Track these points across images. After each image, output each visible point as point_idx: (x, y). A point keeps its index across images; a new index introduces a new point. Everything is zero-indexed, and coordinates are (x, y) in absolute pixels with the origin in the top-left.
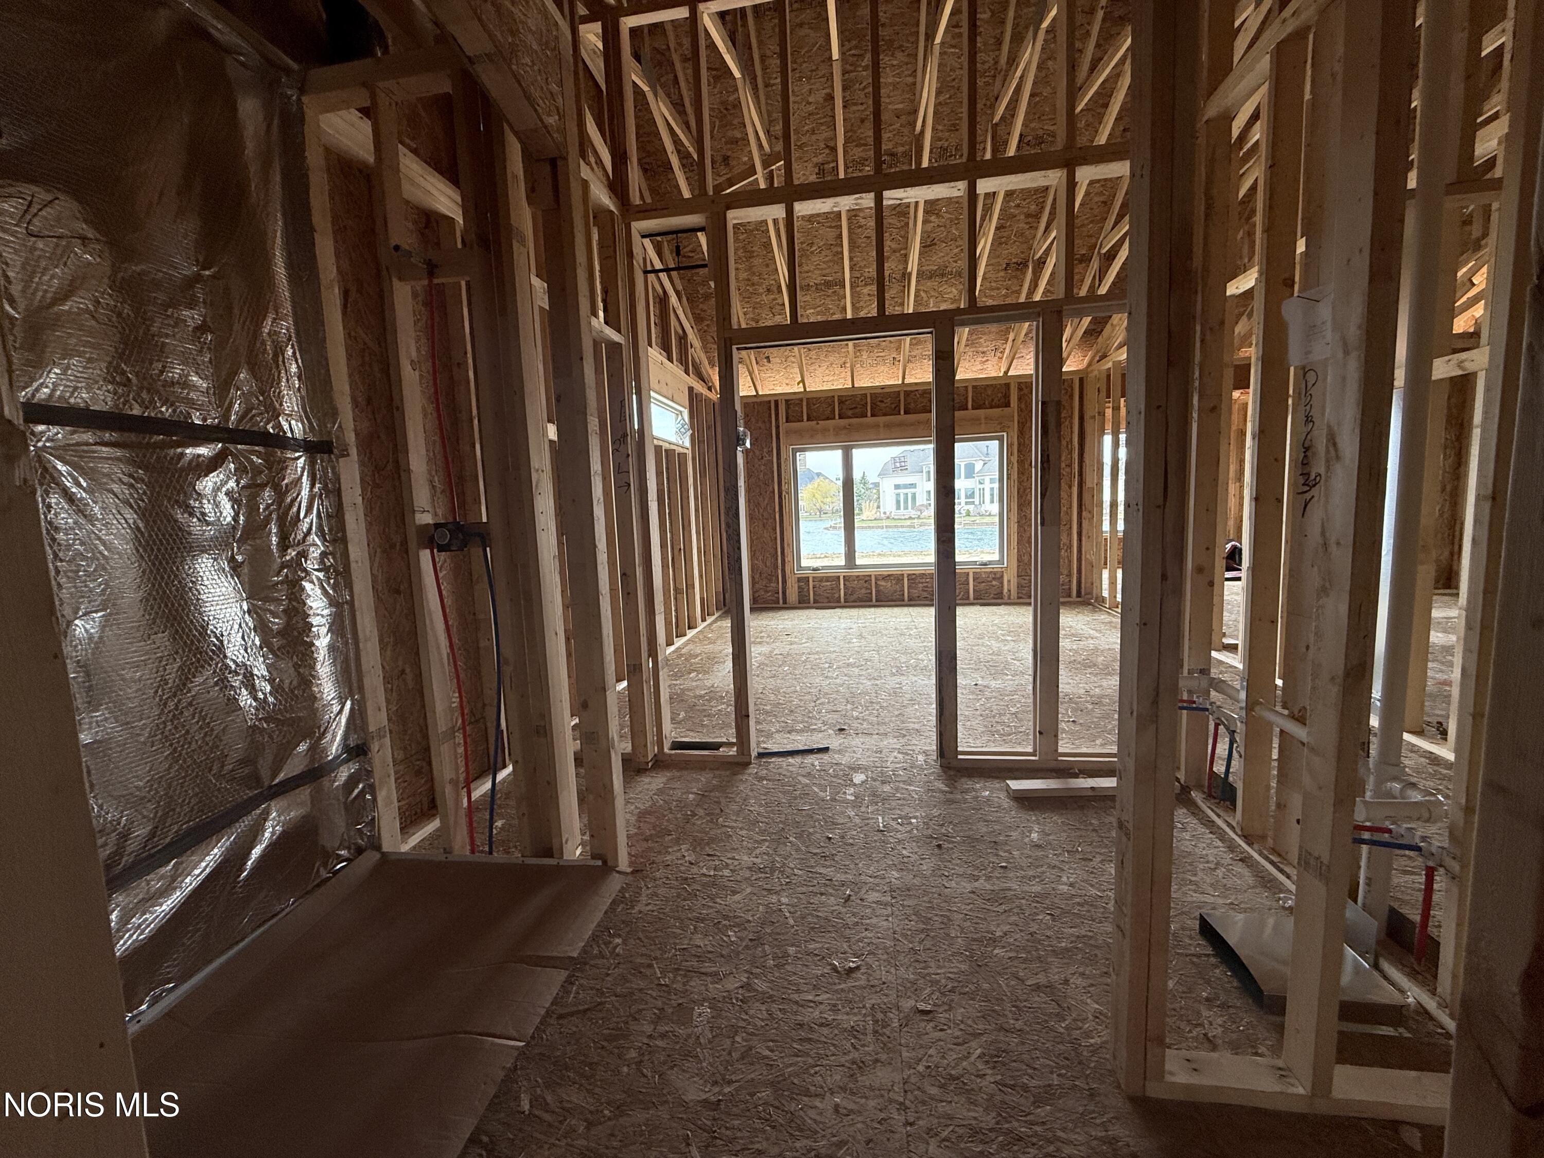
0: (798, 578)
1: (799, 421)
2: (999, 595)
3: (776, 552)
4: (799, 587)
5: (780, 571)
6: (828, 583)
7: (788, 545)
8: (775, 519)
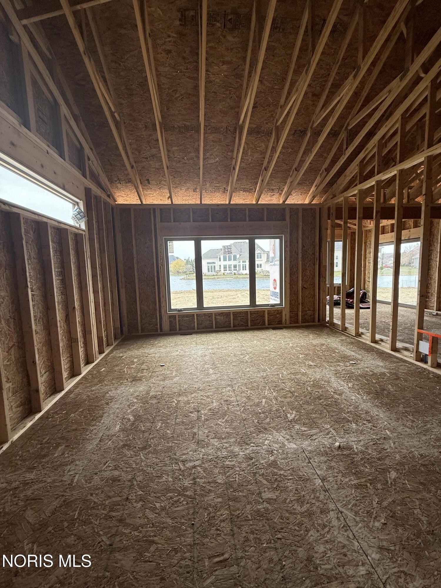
0: (169, 316)
1: (168, 222)
2: (280, 322)
3: (156, 301)
4: (170, 321)
5: (158, 313)
6: (187, 318)
7: (163, 296)
8: (154, 281)
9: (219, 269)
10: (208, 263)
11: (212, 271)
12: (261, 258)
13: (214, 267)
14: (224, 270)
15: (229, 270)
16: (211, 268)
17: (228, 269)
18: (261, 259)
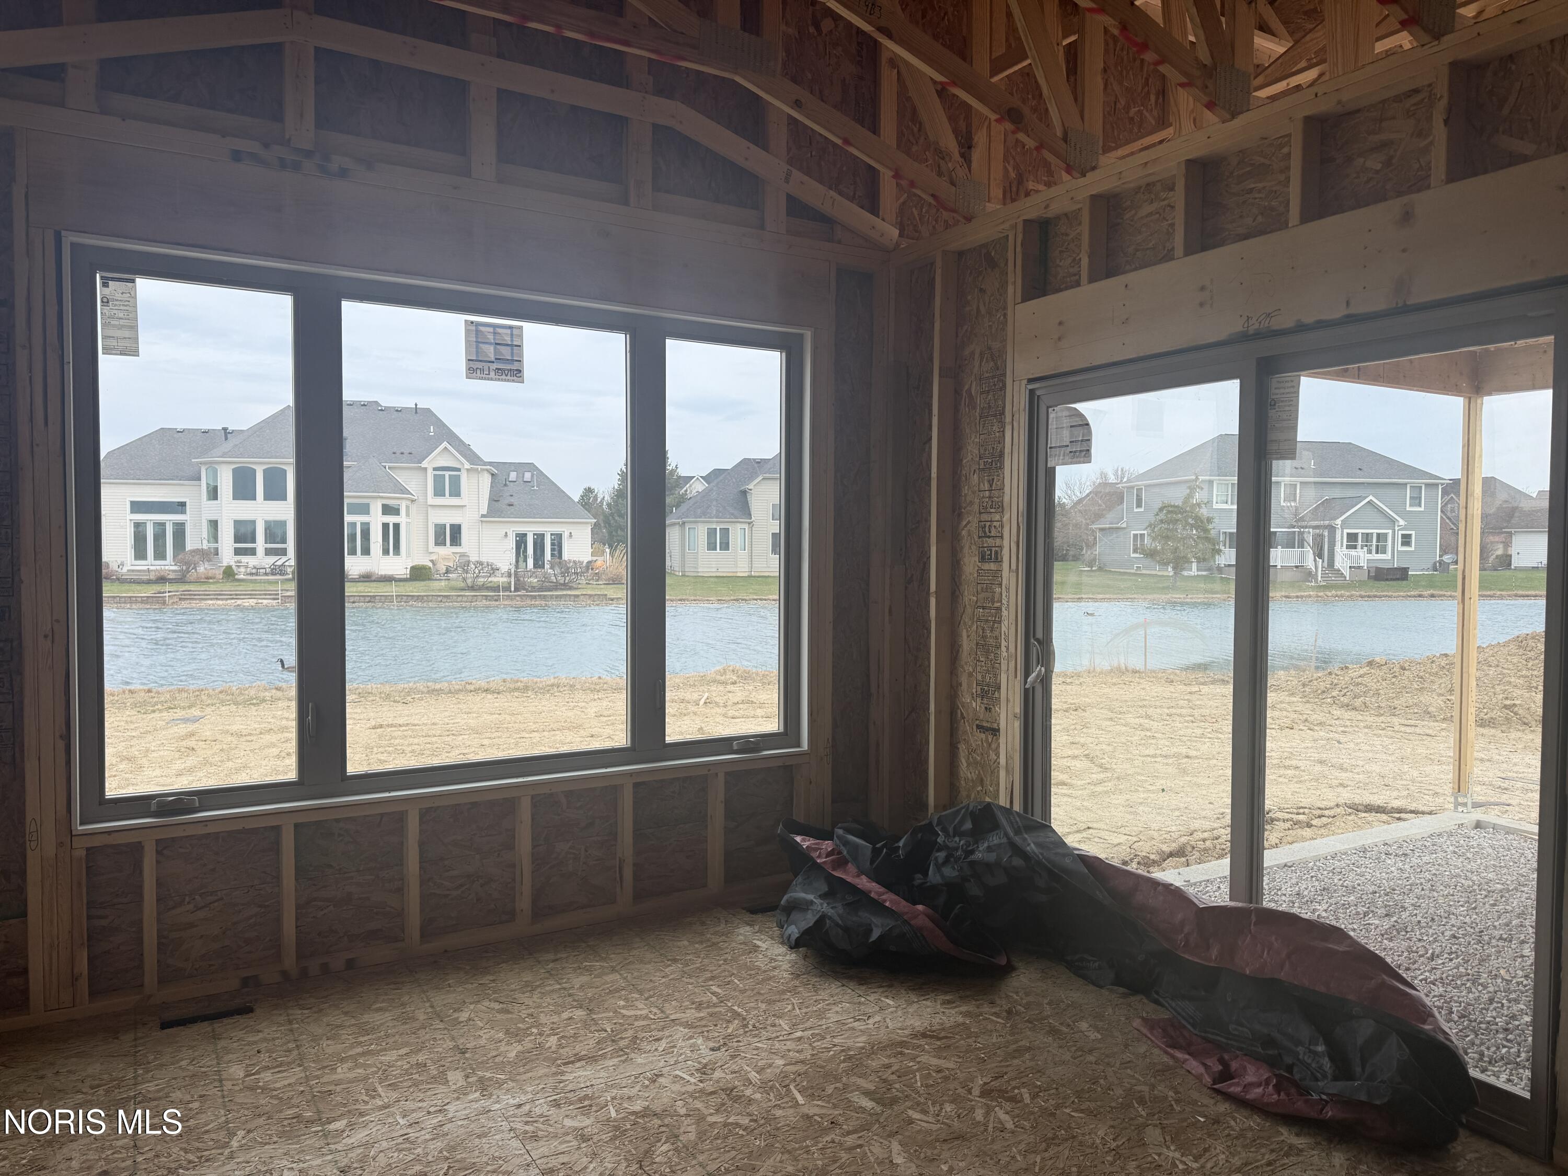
9: (205, 545)
10: (137, 507)
11: (160, 554)
12: (456, 492)
13: (180, 531)
14: (238, 552)
15: (268, 552)
16: (160, 537)
17: (260, 544)
18: (454, 501)
